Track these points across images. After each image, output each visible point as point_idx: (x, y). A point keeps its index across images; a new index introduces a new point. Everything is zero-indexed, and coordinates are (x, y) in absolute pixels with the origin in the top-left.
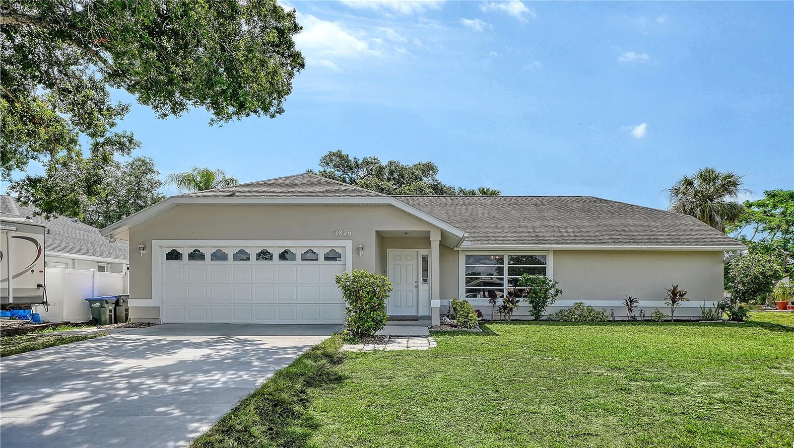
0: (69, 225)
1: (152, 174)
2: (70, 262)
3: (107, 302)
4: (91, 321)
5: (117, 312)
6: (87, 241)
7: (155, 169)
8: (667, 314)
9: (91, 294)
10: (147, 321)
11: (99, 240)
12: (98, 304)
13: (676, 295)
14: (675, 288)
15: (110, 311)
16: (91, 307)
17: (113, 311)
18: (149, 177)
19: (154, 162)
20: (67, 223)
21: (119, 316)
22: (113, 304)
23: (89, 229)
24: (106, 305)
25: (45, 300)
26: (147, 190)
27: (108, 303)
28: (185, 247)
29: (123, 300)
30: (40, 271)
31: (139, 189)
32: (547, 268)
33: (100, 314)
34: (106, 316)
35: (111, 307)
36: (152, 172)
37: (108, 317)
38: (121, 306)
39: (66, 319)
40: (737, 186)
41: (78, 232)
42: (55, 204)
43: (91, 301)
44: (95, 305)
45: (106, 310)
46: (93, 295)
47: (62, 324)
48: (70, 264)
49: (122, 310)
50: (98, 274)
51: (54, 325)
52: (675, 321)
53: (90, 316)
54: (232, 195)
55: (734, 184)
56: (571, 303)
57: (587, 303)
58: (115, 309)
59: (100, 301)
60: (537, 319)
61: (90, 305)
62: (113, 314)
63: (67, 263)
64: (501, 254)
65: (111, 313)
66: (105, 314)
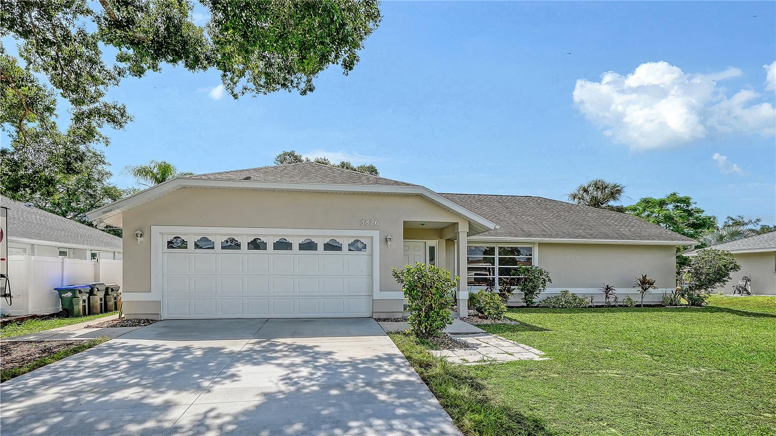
0: (22, 209)
1: (103, 165)
2: (28, 248)
3: (80, 292)
4: (61, 312)
5: (91, 302)
6: (46, 226)
7: (106, 161)
8: (637, 300)
9: (60, 283)
10: (145, 317)
11: (57, 225)
12: (70, 294)
13: (645, 284)
14: (644, 277)
15: (84, 301)
16: (61, 298)
17: (87, 301)
18: (100, 167)
19: (105, 154)
20: (21, 207)
21: (93, 306)
22: (87, 293)
23: (44, 215)
24: (79, 295)
25: (7, 292)
26: (98, 180)
27: (82, 292)
28: (191, 235)
29: (97, 288)
30: (2, 259)
31: (89, 179)
32: (533, 258)
33: (71, 304)
34: (79, 307)
35: (85, 297)
36: (103, 163)
37: (81, 307)
38: (96, 295)
39: (31, 311)
40: (621, 194)
41: (34, 216)
42: (23, 182)
43: (61, 291)
44: (66, 295)
45: (79, 301)
46: (62, 284)
47: (27, 318)
48: (29, 250)
49: (96, 299)
50: (67, 261)
51: (18, 320)
52: (644, 306)
53: (59, 306)
54: (248, 178)
55: (619, 192)
56: (557, 290)
57: (572, 291)
58: (89, 298)
59: (73, 290)
60: (529, 306)
61: (60, 295)
62: (87, 304)
63: (25, 249)
64: (492, 246)
65: (85, 303)
66: (78, 304)
